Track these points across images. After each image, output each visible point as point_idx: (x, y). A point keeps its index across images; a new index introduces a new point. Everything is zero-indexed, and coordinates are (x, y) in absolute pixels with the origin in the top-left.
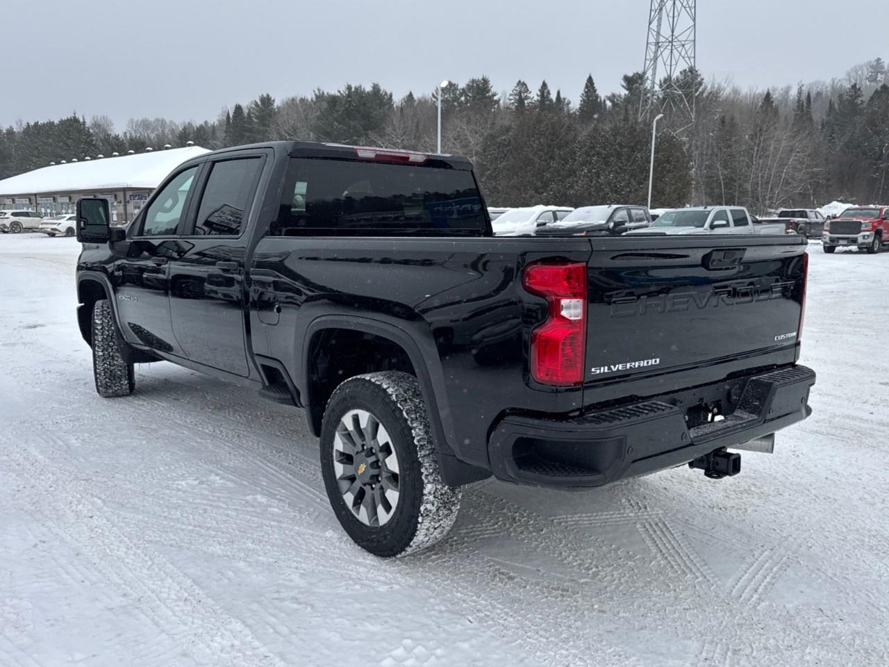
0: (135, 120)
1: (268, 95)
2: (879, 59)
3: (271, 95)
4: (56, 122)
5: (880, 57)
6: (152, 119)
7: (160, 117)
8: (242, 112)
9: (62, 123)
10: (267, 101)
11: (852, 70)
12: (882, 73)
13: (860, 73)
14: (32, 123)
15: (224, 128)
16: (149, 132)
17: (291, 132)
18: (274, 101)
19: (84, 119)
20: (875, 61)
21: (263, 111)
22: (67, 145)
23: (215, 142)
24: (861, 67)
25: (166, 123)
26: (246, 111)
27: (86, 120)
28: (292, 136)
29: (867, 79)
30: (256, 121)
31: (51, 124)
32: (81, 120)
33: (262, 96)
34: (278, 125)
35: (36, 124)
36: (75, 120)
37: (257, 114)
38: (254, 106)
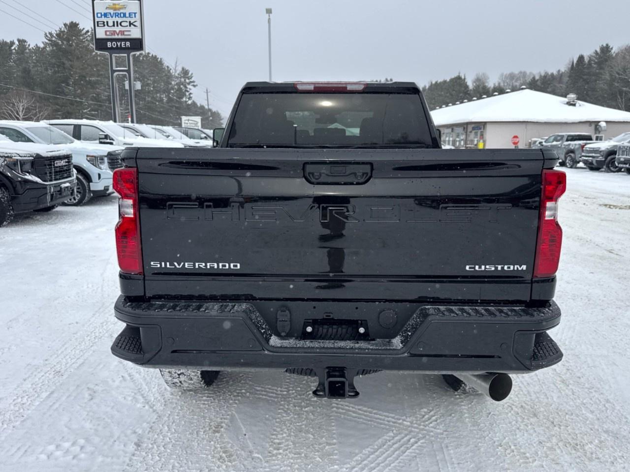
0: (505, 74)
1: (607, 45)
3: (609, 45)
4: (448, 80)
6: (516, 72)
7: (523, 70)
8: (584, 61)
9: (452, 80)
10: (606, 49)
14: (434, 82)
15: (568, 75)
16: (514, 81)
17: (621, 72)
18: (612, 48)
19: (465, 76)
21: (602, 58)
22: (452, 95)
23: (561, 85)
25: (526, 74)
26: (586, 60)
27: (466, 77)
28: (622, 75)
30: (595, 66)
31: (445, 82)
32: (463, 77)
33: (602, 45)
34: (612, 68)
35: (436, 82)
36: (459, 78)
37: (596, 61)
38: (594, 55)
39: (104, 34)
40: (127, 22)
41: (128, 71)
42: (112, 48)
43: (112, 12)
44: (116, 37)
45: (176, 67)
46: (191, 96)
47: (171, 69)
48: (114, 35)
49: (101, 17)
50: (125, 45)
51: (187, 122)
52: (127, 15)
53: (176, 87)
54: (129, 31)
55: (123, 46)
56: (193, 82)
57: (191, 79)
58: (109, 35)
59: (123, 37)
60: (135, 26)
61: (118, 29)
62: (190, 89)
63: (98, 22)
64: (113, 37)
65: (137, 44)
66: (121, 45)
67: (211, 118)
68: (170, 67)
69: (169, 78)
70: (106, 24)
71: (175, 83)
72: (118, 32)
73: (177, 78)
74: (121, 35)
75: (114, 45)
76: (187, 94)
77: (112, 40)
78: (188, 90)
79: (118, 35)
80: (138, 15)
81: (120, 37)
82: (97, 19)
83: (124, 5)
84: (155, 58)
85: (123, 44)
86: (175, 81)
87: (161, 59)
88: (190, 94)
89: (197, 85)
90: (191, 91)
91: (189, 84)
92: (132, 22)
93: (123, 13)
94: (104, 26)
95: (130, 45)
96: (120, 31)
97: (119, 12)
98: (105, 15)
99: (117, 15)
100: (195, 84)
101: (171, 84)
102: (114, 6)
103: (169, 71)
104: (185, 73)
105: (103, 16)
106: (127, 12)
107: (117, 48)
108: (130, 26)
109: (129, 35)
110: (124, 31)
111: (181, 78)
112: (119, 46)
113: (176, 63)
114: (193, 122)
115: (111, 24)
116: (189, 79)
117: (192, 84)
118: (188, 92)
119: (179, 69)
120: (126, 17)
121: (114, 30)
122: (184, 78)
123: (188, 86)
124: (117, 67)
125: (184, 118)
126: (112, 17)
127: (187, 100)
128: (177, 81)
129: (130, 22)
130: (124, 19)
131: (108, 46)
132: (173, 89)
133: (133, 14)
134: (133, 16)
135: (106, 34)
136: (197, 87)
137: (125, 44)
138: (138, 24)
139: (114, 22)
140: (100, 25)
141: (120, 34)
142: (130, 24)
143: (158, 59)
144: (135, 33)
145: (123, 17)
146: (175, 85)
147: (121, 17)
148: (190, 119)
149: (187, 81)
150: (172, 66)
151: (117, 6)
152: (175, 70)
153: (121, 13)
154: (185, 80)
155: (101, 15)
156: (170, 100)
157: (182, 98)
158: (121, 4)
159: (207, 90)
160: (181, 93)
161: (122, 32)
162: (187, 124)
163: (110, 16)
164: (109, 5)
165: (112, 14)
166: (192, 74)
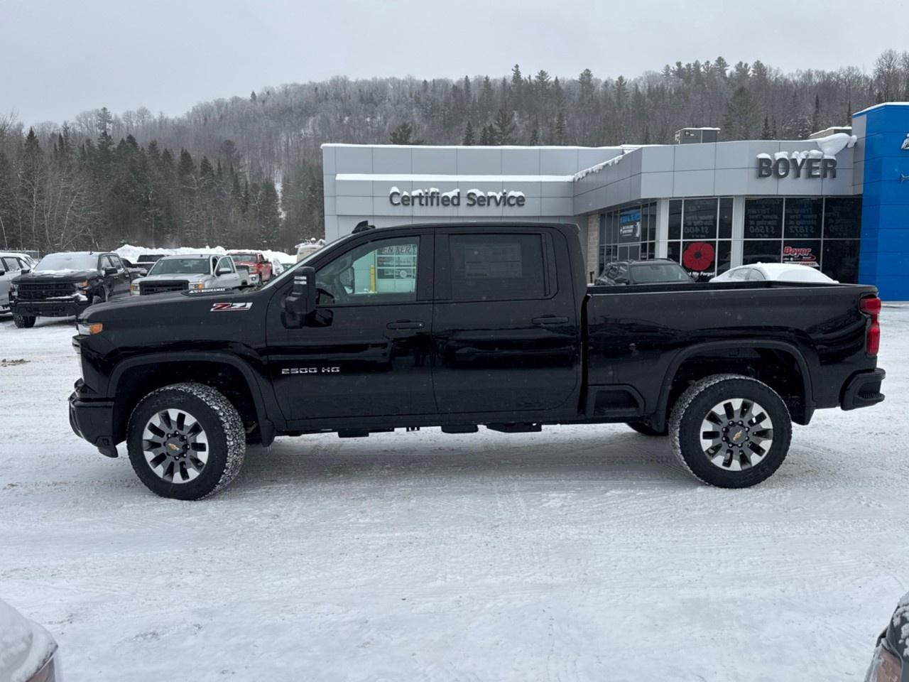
2: (105, 109)
5: (106, 107)
11: (81, 115)
12: (110, 122)
13: (89, 119)
20: (102, 110)
24: (90, 114)
29: (97, 126)
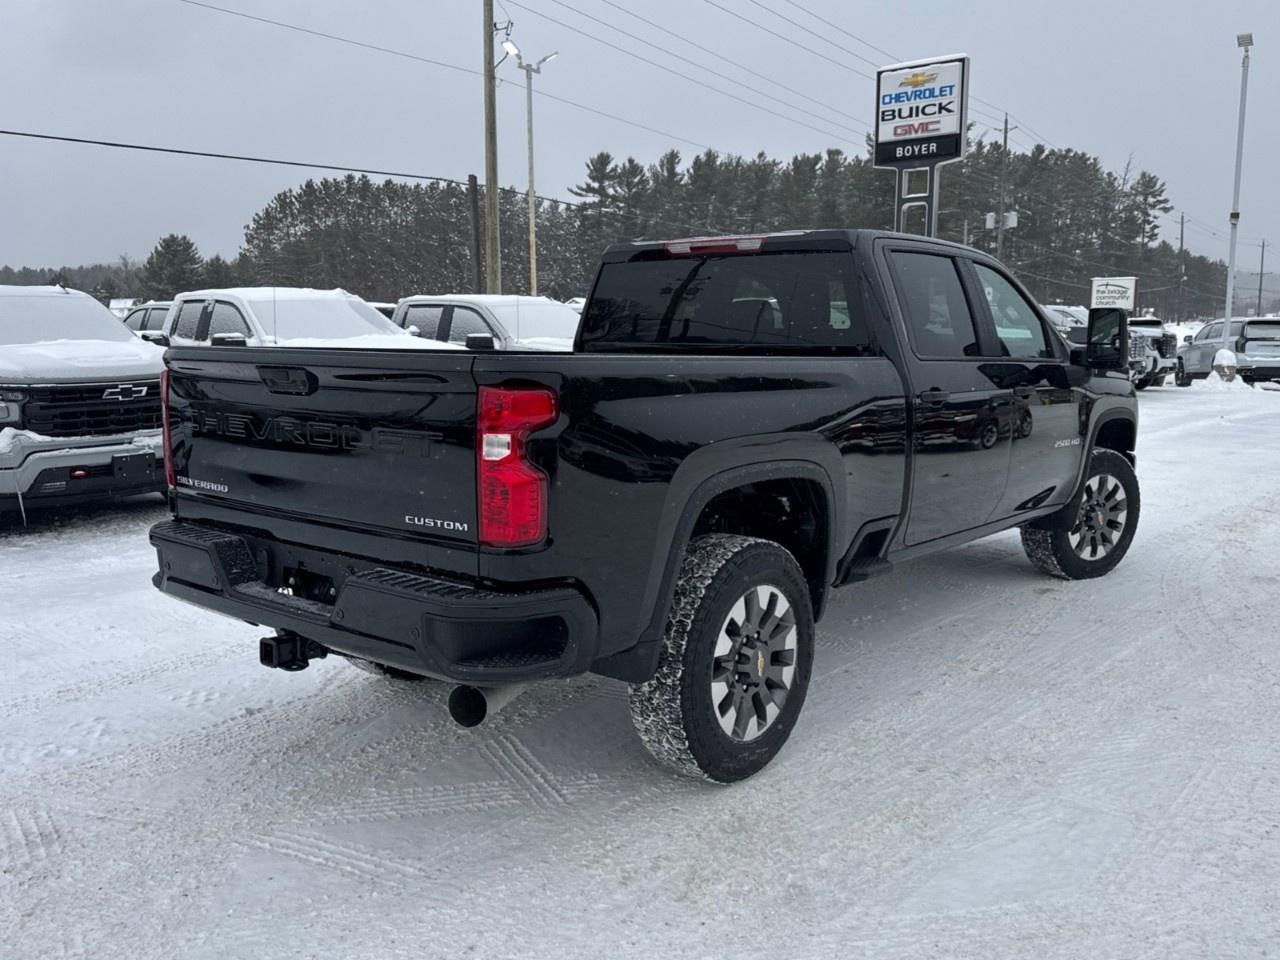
39: (892, 132)
40: (935, 105)
41: (929, 199)
42: (904, 158)
43: (909, 90)
44: (913, 135)
45: (1126, 175)
46: (1156, 231)
47: (1116, 179)
48: (910, 133)
49: (890, 102)
50: (928, 150)
51: (1103, 288)
52: (937, 93)
53: (1123, 215)
54: (938, 122)
55: (923, 152)
56: (1166, 201)
57: (1160, 195)
58: (900, 134)
59: (926, 135)
60: (949, 111)
61: (916, 121)
62: (1155, 217)
63: (883, 112)
64: (908, 137)
65: (950, 145)
66: (920, 150)
67: (1185, 278)
68: (1115, 175)
69: (1107, 198)
70: (897, 114)
71: (1121, 207)
72: (916, 127)
73: (1127, 195)
74: (923, 131)
75: (908, 151)
76: (1148, 228)
77: (904, 143)
78: (1151, 219)
79: (916, 132)
80: (956, 91)
81: (920, 135)
82: (883, 108)
83: (932, 75)
84: (1083, 158)
85: (923, 149)
86: (1122, 203)
87: (1095, 159)
88: (1156, 227)
89: (1172, 208)
90: (1157, 222)
91: (1153, 206)
92: (943, 104)
93: (929, 90)
94: (894, 117)
95: (937, 148)
96: (921, 124)
97: (922, 89)
98: (898, 98)
99: (918, 95)
100: (1168, 205)
101: (1112, 209)
102: (915, 79)
103: (1111, 184)
104: (1148, 184)
105: (893, 101)
106: (936, 86)
107: (913, 157)
108: (940, 112)
109: (938, 130)
110: (927, 124)
111: (1136, 195)
112: (916, 153)
113: (1128, 165)
114: (1116, 288)
115: (905, 113)
116: (1154, 197)
117: (1162, 205)
118: (1149, 223)
119: (1134, 177)
120: (934, 96)
121: (910, 123)
122: (1143, 194)
123: (1151, 212)
124: (909, 193)
125: (1097, 282)
126: (909, 100)
127: (1146, 240)
128: (1127, 203)
129: (940, 104)
130: (931, 101)
131: (898, 155)
132: (1114, 219)
133: (948, 89)
134: (948, 92)
135: (895, 134)
136: (1171, 212)
137: (928, 147)
138: (955, 107)
139: (911, 109)
140: (886, 118)
141: (920, 131)
142: (941, 108)
143: (1089, 159)
144: (947, 125)
145: (929, 97)
146: (1120, 212)
147: (925, 97)
148: (1111, 282)
149: (1151, 200)
150: (1118, 172)
151: (920, 78)
152: (1124, 179)
153: (925, 90)
154: (1145, 199)
155: (891, 99)
156: (1107, 242)
157: (1134, 238)
158: (927, 74)
159: (1182, 217)
160: (1132, 227)
161: (924, 126)
162: (1103, 292)
163: (905, 99)
164: (907, 79)
165: (909, 94)
166: (1164, 184)
